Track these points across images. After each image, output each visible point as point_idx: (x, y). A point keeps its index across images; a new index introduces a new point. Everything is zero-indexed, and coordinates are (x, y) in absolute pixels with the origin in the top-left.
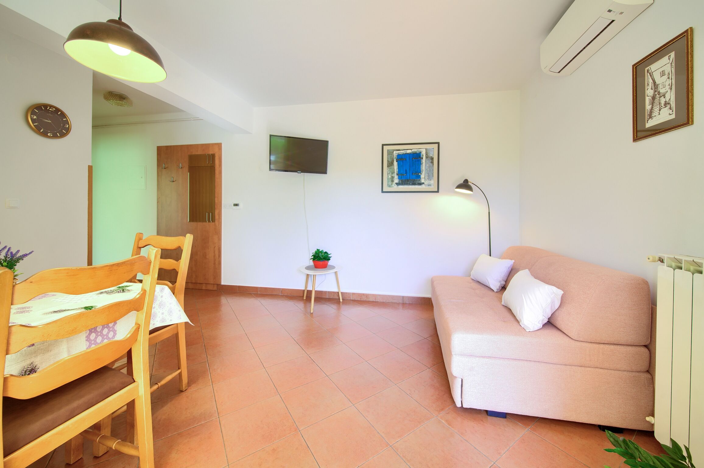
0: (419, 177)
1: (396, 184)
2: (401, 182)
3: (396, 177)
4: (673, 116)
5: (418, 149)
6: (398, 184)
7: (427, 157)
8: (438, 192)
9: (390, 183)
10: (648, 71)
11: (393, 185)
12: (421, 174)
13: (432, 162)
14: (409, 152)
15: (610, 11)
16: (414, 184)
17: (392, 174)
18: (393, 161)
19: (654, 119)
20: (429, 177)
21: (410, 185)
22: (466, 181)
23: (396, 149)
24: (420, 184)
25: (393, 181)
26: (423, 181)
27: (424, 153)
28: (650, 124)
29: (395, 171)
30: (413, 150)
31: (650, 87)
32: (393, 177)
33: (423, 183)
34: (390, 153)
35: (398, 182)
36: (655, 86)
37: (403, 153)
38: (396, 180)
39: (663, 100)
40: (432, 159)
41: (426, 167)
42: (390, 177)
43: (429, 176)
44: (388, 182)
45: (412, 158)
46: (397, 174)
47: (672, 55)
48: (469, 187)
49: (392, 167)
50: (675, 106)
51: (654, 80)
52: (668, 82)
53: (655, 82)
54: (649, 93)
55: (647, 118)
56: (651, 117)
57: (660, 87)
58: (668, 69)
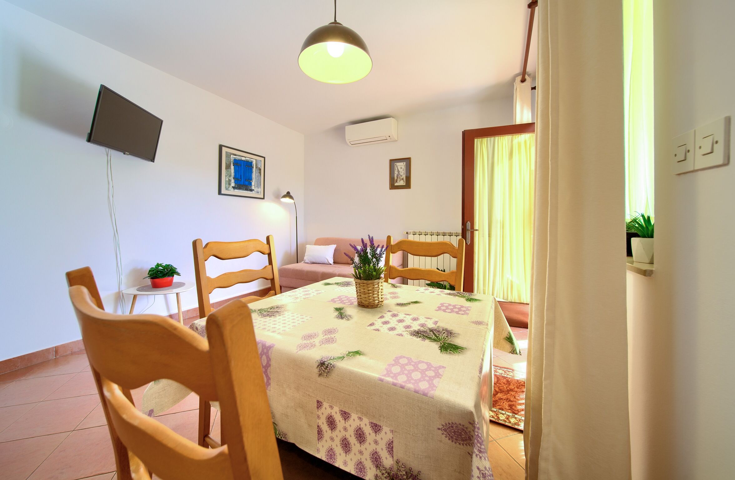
0: (251, 184)
1: (233, 187)
2: (236, 186)
3: (233, 181)
4: (405, 184)
5: (251, 159)
6: (234, 188)
7: (256, 167)
8: (264, 198)
9: (228, 186)
10: (396, 164)
11: (230, 189)
12: (252, 181)
13: (260, 173)
14: (243, 159)
15: (389, 136)
16: (247, 190)
17: (229, 177)
18: (230, 164)
19: (398, 183)
20: (258, 186)
21: (244, 190)
22: (288, 193)
23: (233, 153)
24: (251, 190)
25: (230, 184)
26: (253, 188)
27: (254, 163)
28: (396, 184)
29: (232, 175)
30: (247, 158)
31: (396, 171)
32: (230, 181)
33: (254, 190)
34: (228, 155)
36: (398, 171)
37: (239, 159)
38: (233, 184)
39: (401, 178)
40: (260, 170)
41: (256, 176)
42: (227, 179)
43: (258, 184)
44: (226, 184)
45: (246, 166)
46: (234, 178)
47: (405, 163)
48: (291, 197)
49: (230, 170)
50: (405, 180)
51: (398, 169)
52: (403, 172)
53: (398, 170)
54: (396, 172)
55: (395, 182)
56: (396, 182)
57: (400, 172)
58: (403, 167)
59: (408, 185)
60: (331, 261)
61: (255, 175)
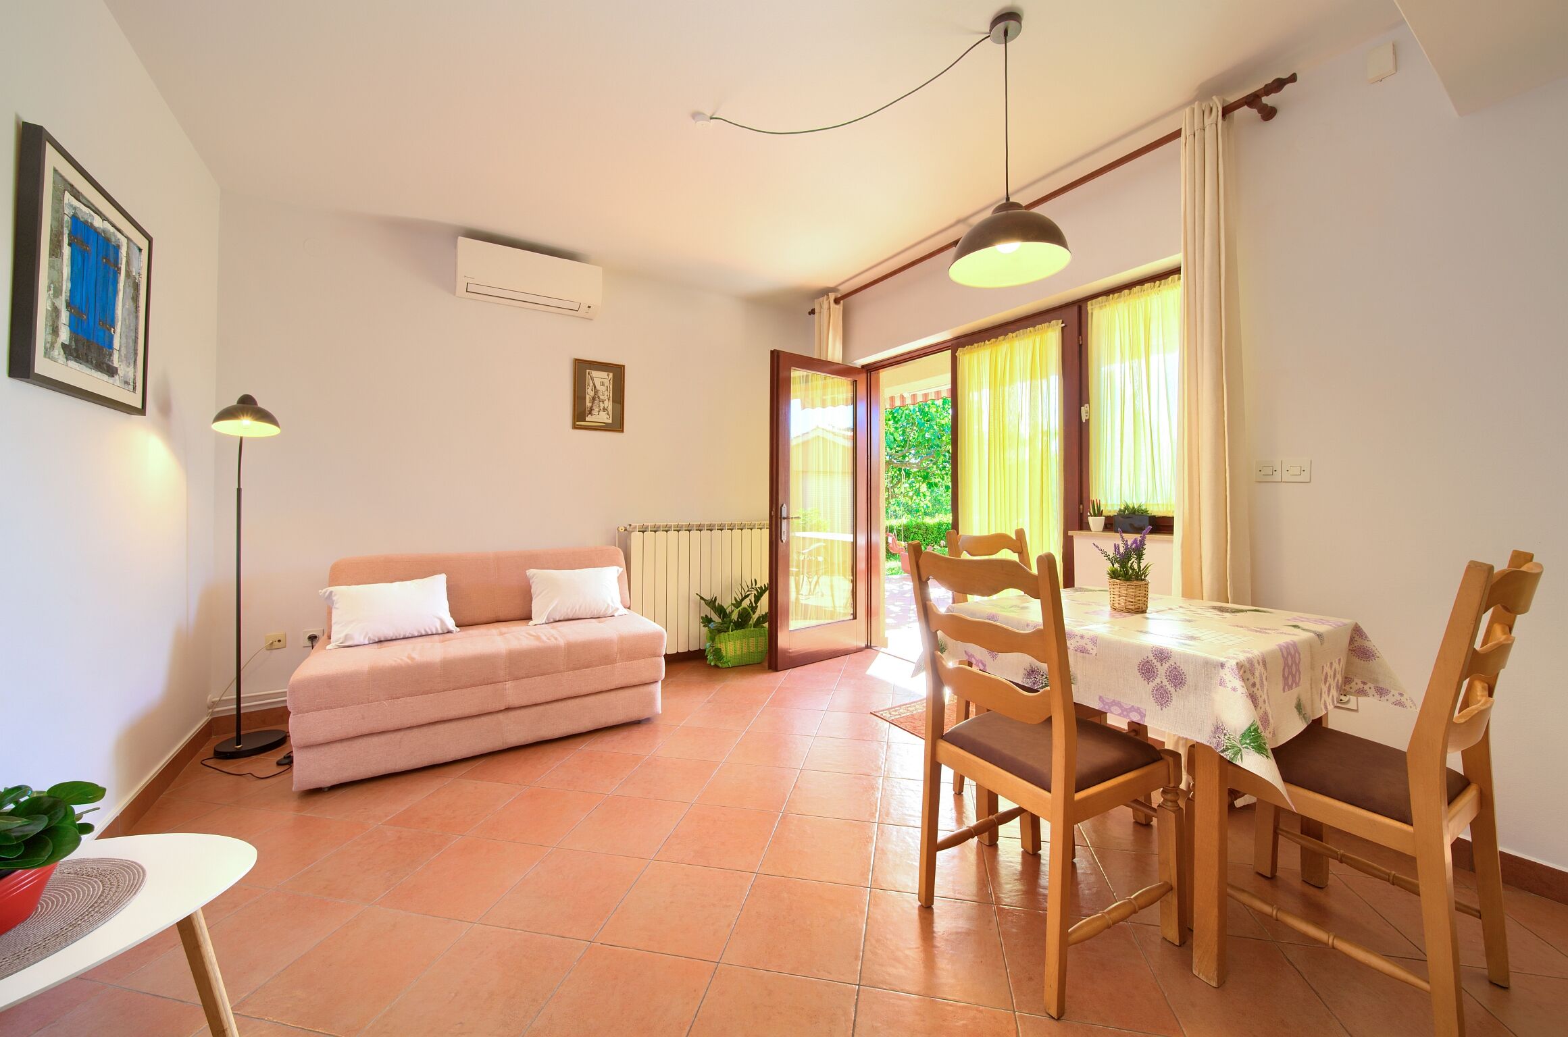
0: (110, 342)
1: (64, 347)
2: (74, 345)
3: (65, 317)
4: (610, 421)
5: (116, 231)
6: (67, 351)
7: (128, 273)
8: (143, 417)
9: (50, 338)
10: (588, 374)
12: (114, 333)
13: (137, 301)
14: (98, 222)
15: (589, 306)
16: (99, 366)
19: (594, 417)
20: (130, 355)
22: (251, 400)
24: (111, 372)
25: (55, 330)
26: (116, 361)
27: (124, 252)
28: (589, 420)
30: (105, 224)
31: (590, 388)
32: (57, 314)
33: (117, 372)
35: (67, 343)
36: (595, 391)
37: (86, 218)
38: (64, 330)
39: (601, 405)
40: (136, 287)
41: (125, 312)
43: (129, 349)
45: (102, 256)
46: (69, 305)
47: (611, 375)
48: (264, 416)
49: (61, 259)
50: (611, 413)
51: (594, 384)
52: (606, 393)
53: (595, 387)
54: (590, 393)
55: (587, 412)
56: (590, 413)
57: (600, 393)
58: (607, 383)
59: (617, 425)
60: (451, 623)
61: (123, 306)
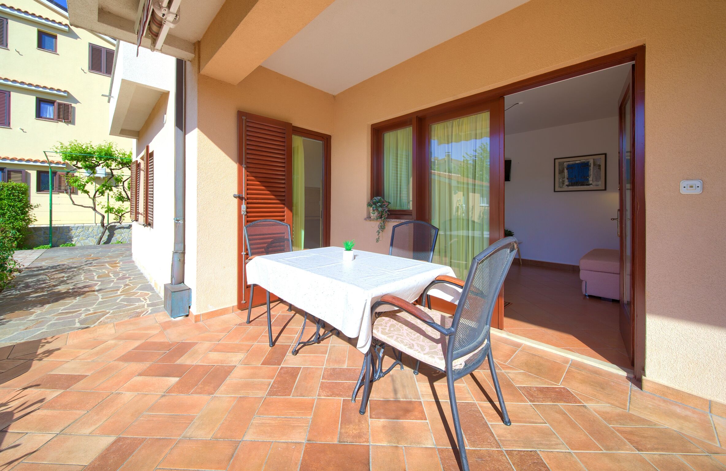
5: (587, 160)
6: (568, 186)
11: (564, 187)
12: (589, 177)
14: (577, 162)
16: (582, 185)
17: (563, 179)
18: (564, 169)
20: (597, 179)
21: (579, 186)
23: (567, 161)
24: (589, 185)
25: (563, 184)
26: (591, 182)
29: (566, 177)
30: (581, 161)
34: (561, 164)
38: (567, 183)
41: (594, 172)
42: (561, 181)
44: (560, 184)
46: (567, 179)
49: (563, 173)
